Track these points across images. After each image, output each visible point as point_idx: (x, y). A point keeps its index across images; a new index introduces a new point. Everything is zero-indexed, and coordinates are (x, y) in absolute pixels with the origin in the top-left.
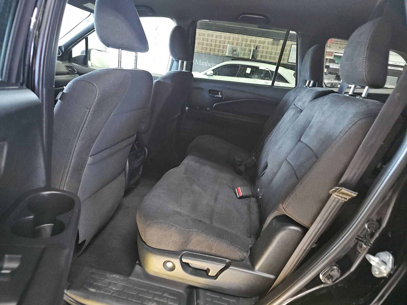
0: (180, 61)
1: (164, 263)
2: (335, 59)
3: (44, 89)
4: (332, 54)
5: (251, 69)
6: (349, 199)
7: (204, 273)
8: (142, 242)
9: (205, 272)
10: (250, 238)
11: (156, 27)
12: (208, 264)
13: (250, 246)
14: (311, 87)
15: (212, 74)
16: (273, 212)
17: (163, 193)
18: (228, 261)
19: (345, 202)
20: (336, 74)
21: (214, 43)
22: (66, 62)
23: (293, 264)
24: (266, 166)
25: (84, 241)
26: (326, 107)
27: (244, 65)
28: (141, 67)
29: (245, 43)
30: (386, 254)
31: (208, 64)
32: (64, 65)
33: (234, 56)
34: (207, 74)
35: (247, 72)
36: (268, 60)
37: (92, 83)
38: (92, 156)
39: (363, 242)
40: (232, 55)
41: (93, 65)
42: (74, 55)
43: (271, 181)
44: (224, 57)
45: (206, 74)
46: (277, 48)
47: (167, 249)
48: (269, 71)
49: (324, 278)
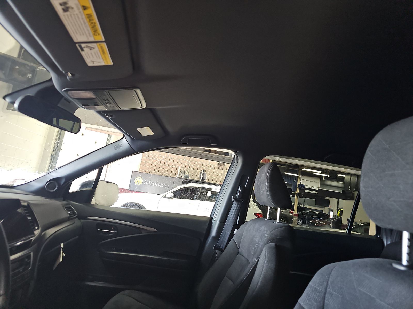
34: (167, 196)
41: (96, 202)
46: (222, 172)
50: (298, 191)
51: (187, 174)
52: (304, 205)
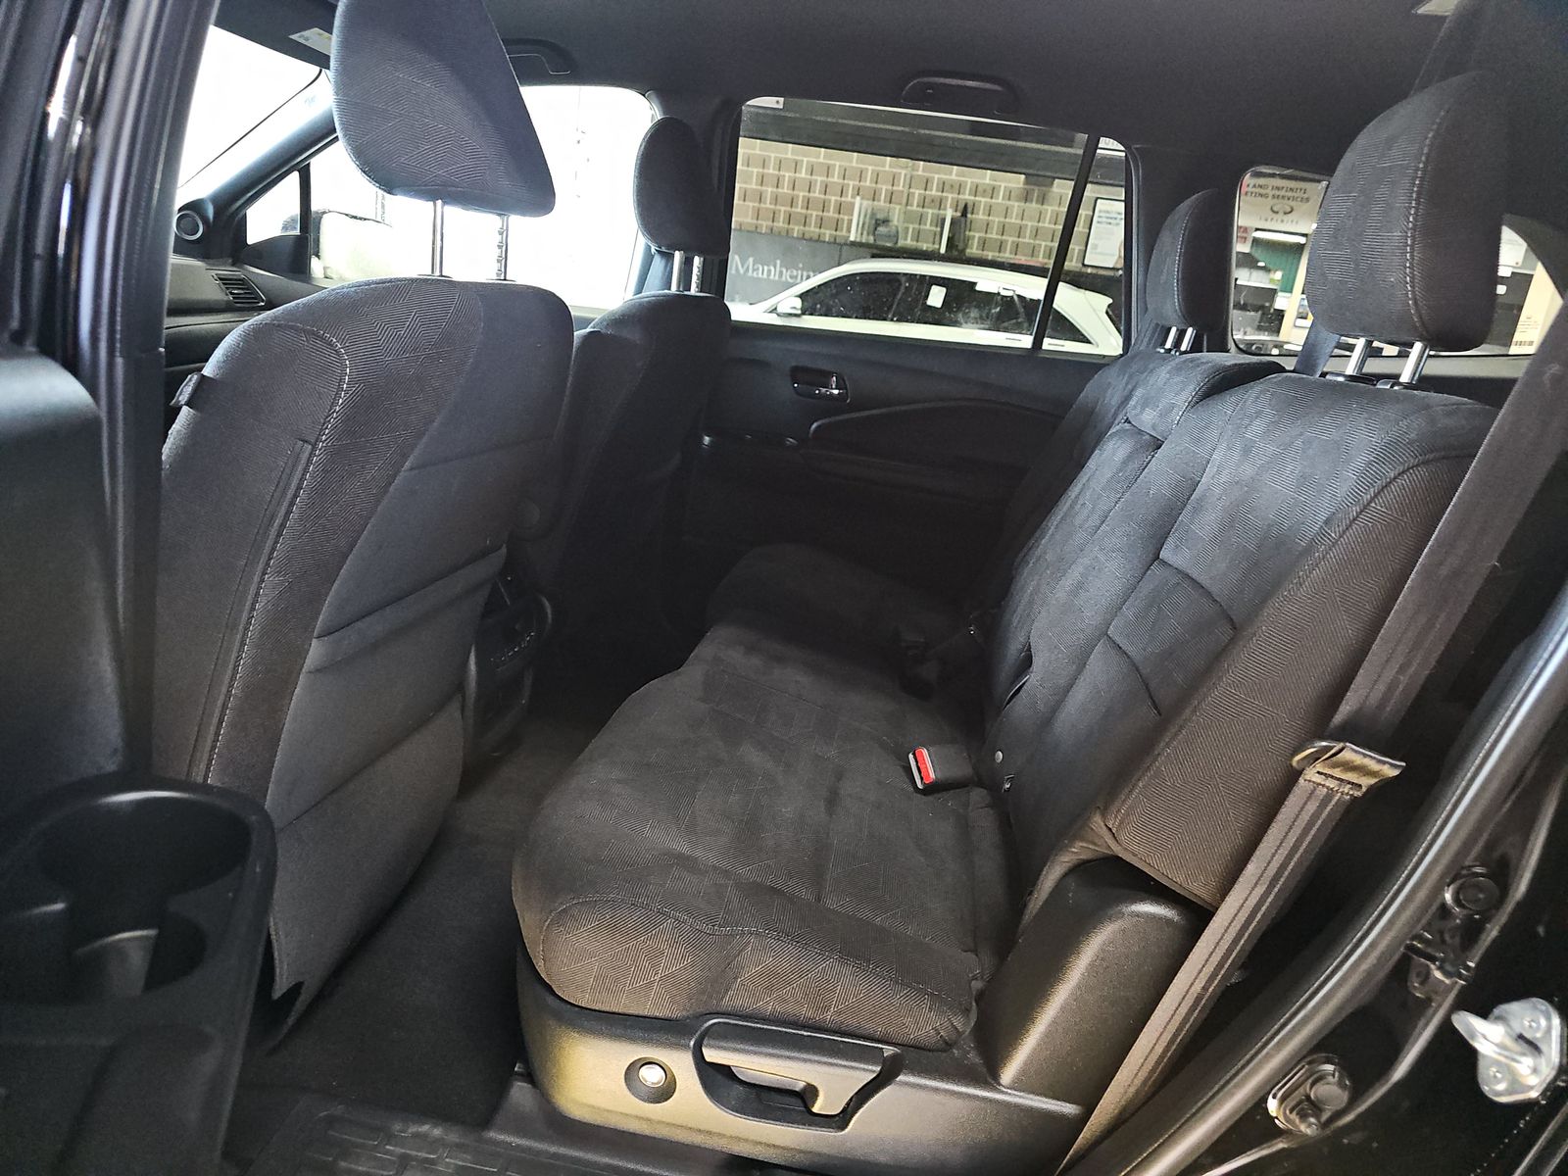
0: (678, 256)
1: (628, 1069)
2: (1257, 254)
3: (119, 361)
4: (1244, 235)
5: (944, 290)
6: (1371, 788)
7: (794, 1104)
8: (539, 988)
9: (800, 1102)
10: (975, 952)
11: (580, 131)
12: (809, 1066)
13: (977, 985)
14: (1185, 352)
15: (799, 312)
16: (1067, 846)
17: (619, 781)
18: (889, 1051)
19: (1354, 799)
20: (1262, 307)
21: (801, 194)
22: (224, 264)
23: (1154, 1057)
24: (1027, 662)
25: (295, 990)
26: (1258, 427)
27: (921, 276)
28: (522, 274)
29: (920, 194)
30: (1535, 1008)
31: (781, 273)
32: (214, 273)
33: (879, 243)
34: (779, 310)
35: (930, 302)
36: (1007, 256)
37: (322, 338)
38: (325, 636)
39: (1433, 959)
40: (871, 239)
41: (329, 274)
42: (254, 236)
43: (1047, 720)
44: (841, 245)
45: (774, 310)
46: (1041, 213)
47: (641, 1013)
48: (1016, 298)
49: (1285, 1113)
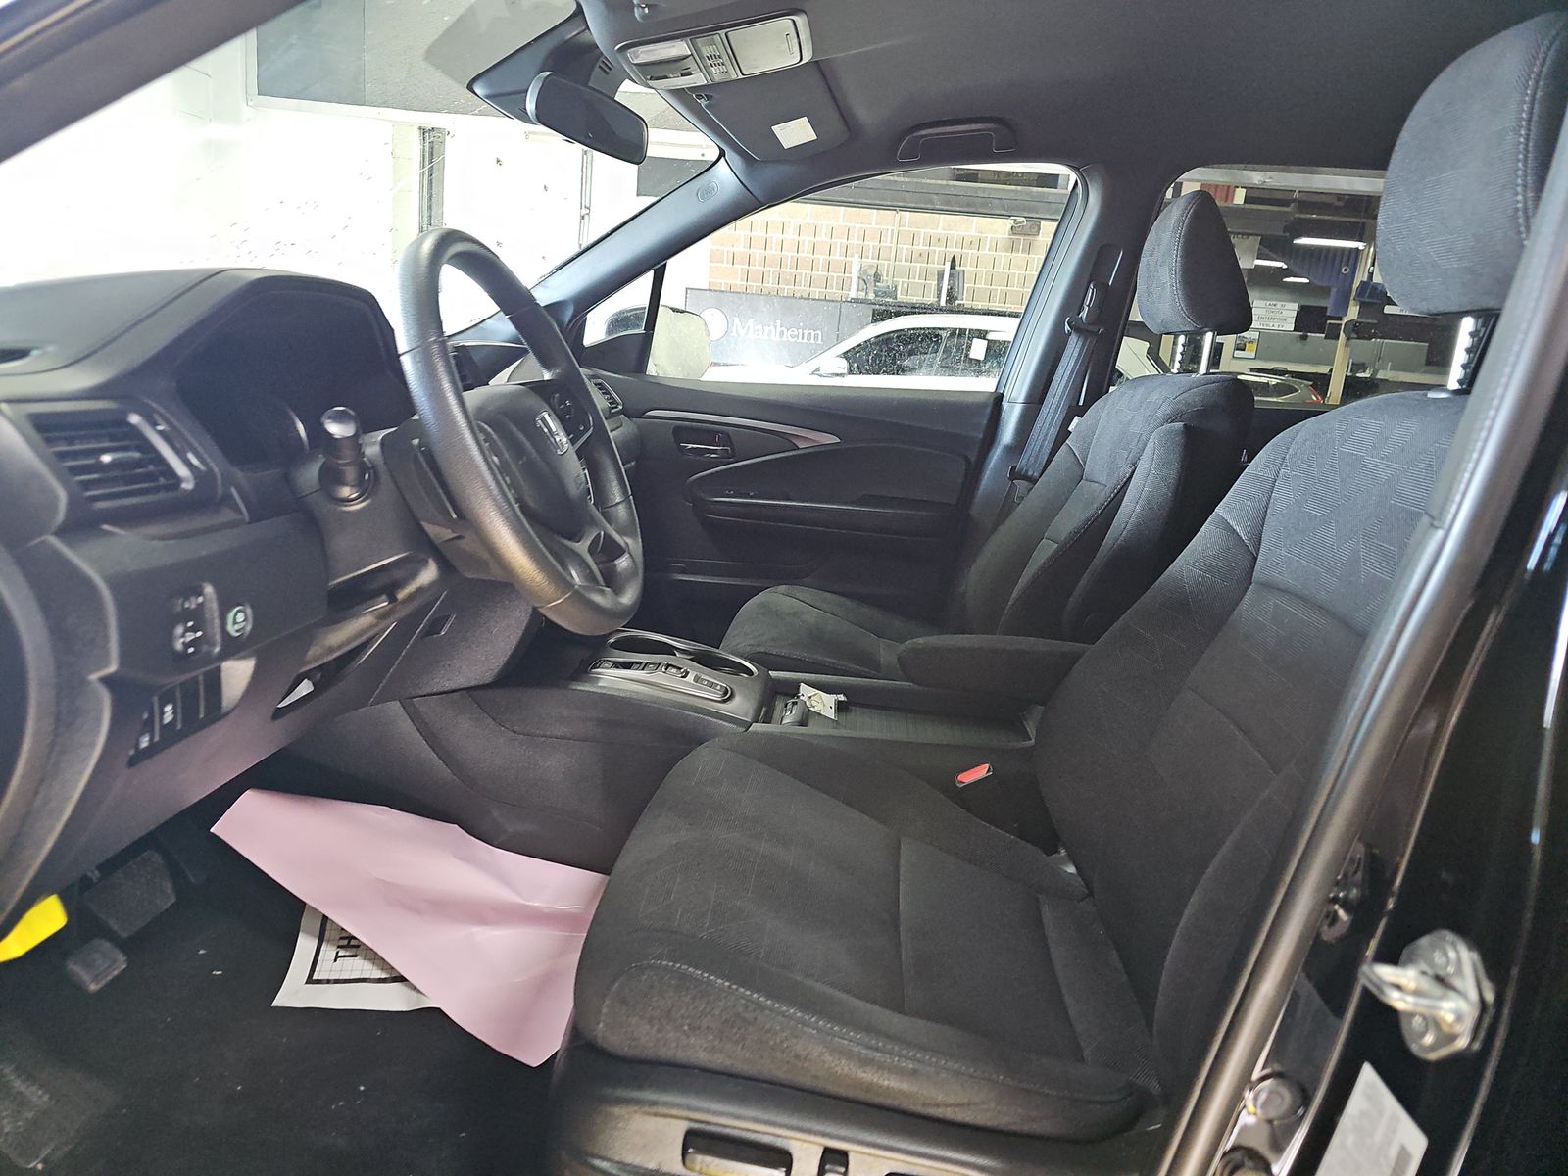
15: (845, 371)
27: (956, 329)
29: (907, 249)
34: (822, 372)
35: (974, 355)
45: (817, 371)
50: (1353, 312)
51: (886, 281)
52: (1375, 372)
